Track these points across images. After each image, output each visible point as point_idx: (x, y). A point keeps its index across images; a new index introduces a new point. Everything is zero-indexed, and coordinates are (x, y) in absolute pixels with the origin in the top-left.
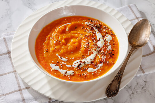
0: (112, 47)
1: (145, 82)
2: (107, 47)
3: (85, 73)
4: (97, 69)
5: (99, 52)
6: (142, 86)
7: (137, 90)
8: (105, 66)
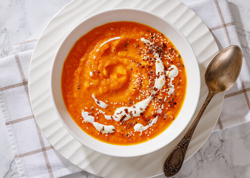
0: (176, 90)
1: (222, 141)
2: (169, 90)
3: (130, 133)
4: (147, 127)
5: (155, 97)
6: (216, 149)
7: (208, 156)
8: (161, 121)
